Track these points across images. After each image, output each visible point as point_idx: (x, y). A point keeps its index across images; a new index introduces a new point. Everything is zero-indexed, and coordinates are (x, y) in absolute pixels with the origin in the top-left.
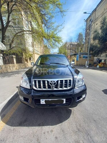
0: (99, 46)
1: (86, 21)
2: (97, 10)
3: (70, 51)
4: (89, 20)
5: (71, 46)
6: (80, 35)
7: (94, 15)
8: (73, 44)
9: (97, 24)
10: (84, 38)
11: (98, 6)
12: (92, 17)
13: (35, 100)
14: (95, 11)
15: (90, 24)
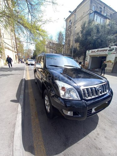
0: (78, 48)
1: (66, 20)
2: (77, 11)
3: (50, 50)
4: (69, 20)
5: (51, 44)
6: (60, 34)
7: (73, 16)
8: (54, 42)
9: (76, 27)
10: (64, 38)
11: (78, 7)
12: (71, 18)
13: (88, 111)
14: (75, 12)
15: (70, 26)
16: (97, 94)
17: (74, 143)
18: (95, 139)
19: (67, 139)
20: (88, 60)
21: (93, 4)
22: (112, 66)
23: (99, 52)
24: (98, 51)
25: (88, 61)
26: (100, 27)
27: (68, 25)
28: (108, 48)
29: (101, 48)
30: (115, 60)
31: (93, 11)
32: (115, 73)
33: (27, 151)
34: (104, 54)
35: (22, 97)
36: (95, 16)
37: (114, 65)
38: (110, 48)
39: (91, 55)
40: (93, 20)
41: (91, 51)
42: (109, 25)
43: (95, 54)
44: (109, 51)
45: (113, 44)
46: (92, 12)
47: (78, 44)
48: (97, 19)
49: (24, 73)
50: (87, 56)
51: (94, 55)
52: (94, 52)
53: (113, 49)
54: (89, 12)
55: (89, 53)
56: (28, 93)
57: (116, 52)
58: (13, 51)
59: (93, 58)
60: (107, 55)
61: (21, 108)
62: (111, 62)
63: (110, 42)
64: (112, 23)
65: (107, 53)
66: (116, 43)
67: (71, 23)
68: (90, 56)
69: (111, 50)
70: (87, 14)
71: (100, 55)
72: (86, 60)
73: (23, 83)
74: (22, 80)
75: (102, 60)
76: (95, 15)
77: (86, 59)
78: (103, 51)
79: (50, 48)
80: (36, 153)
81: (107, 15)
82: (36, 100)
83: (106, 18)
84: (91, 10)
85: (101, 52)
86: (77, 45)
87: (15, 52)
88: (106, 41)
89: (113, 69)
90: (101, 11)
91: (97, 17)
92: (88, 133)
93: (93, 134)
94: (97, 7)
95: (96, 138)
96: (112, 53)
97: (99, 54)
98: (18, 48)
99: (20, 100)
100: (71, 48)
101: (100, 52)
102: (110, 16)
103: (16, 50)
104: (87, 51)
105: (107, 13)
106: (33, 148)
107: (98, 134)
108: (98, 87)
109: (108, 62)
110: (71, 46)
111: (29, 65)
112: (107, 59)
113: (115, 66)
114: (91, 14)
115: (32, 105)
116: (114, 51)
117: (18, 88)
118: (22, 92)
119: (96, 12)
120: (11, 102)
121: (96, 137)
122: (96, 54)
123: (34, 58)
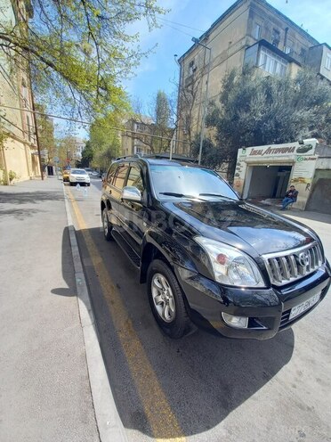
0: (215, 143)
1: (181, 62)
2: (211, 37)
3: (133, 143)
4: (187, 62)
5: (136, 125)
6: (161, 101)
7: (201, 50)
8: (145, 122)
10: (175, 110)
11: (214, 26)
12: (196, 56)
13: (283, 314)
14: (206, 39)
15: (191, 77)
16: (300, 271)
17: (246, 399)
18: (294, 386)
19: (227, 389)
20: (242, 173)
21: (256, 20)
22: (308, 193)
23: (271, 155)
24: (269, 151)
25: (242, 176)
26: (274, 86)
27: (186, 74)
28: (296, 145)
29: (277, 143)
30: (315, 176)
31: (255, 39)
32: (315, 210)
33: (131, 428)
34: (287, 158)
35: (80, 279)
36: (261, 55)
37: (313, 190)
38: (302, 143)
39: (251, 160)
40: (256, 66)
41: (249, 150)
42: (298, 81)
43: (260, 160)
44: (299, 151)
45: (308, 133)
46: (251, 42)
47: (214, 131)
48: (265, 64)
49: (68, 210)
50: (239, 165)
51: (258, 162)
52: (260, 153)
53: (310, 147)
54: (244, 43)
55: (246, 156)
56: (92, 268)
57: (316, 156)
58: (24, 143)
59: (257, 170)
60: (294, 163)
61: (87, 312)
62: (304, 182)
63: (301, 128)
64: (308, 75)
65: (292, 156)
66: (315, 131)
67: (194, 70)
68: (248, 163)
69: (304, 150)
70: (239, 46)
71: (274, 162)
72: (238, 175)
73: (73, 238)
74: (67, 231)
75: (280, 174)
76: (262, 52)
77: (237, 171)
78: (284, 150)
79: (133, 138)
80: (156, 432)
81: (292, 52)
82: (118, 286)
83: (289, 59)
84: (250, 36)
85: (278, 154)
86: (211, 133)
87: (32, 147)
88: (289, 125)
89: (309, 201)
90: (277, 42)
91: (266, 56)
92: (274, 373)
93: (286, 373)
94: (267, 29)
95: (296, 383)
96: (307, 157)
97: (271, 159)
98: (39, 135)
99: (78, 288)
100: (193, 139)
101: (274, 155)
102: (301, 55)
103: (32, 141)
104: (240, 150)
105: (293, 45)
106: (145, 417)
107: (300, 374)
108: (301, 255)
109: (296, 181)
110: (193, 134)
111: (73, 184)
112: (294, 175)
113: (315, 192)
114: (249, 47)
115: (112, 302)
116: (311, 152)
117: (63, 254)
118: (78, 265)
119: (262, 43)
120: (54, 295)
121: (296, 380)
122: (266, 159)
123: (84, 163)
